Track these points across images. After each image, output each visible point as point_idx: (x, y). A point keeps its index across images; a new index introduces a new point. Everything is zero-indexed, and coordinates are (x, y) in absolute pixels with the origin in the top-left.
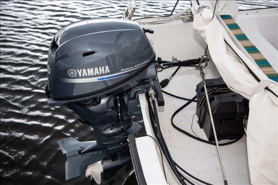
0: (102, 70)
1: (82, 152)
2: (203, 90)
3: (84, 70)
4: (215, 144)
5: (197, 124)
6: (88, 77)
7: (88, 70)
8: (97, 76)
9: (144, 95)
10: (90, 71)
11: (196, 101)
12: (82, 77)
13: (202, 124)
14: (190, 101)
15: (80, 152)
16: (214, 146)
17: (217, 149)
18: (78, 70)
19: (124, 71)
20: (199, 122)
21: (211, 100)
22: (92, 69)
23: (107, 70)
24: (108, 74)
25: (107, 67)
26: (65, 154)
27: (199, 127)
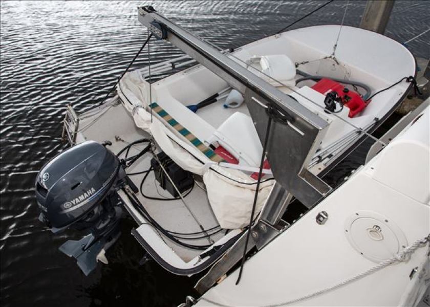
0: (89, 192)
1: (85, 248)
2: (157, 164)
3: (77, 199)
4: (181, 198)
5: (161, 187)
6: (81, 202)
7: (80, 197)
8: (87, 198)
9: (121, 190)
10: (82, 198)
11: (152, 170)
12: (76, 204)
13: (164, 186)
14: (148, 172)
15: (83, 249)
16: (180, 200)
17: (183, 201)
18: (72, 202)
19: (104, 185)
20: (161, 185)
21: (167, 171)
22: (82, 196)
23: (93, 190)
24: (95, 193)
25: (92, 189)
26: (73, 256)
27: (163, 190)
